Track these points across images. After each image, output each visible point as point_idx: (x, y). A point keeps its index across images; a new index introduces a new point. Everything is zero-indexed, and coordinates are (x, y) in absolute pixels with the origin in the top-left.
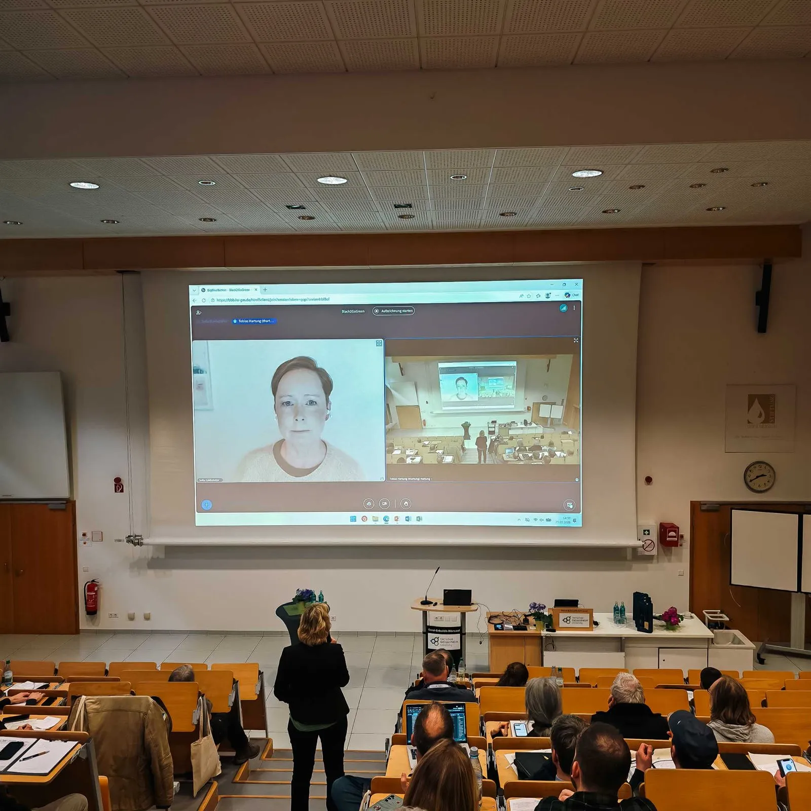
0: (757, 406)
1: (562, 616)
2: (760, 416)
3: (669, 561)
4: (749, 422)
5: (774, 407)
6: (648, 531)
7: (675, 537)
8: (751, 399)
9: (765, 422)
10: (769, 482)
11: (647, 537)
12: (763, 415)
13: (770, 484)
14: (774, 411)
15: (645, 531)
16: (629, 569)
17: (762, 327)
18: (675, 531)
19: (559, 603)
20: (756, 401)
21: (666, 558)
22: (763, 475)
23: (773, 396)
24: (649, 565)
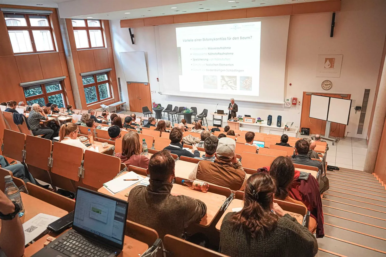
0: (328, 62)
1: (246, 119)
2: (329, 65)
3: (295, 109)
4: (325, 67)
5: (334, 62)
6: (288, 100)
7: (295, 102)
8: (326, 60)
9: (331, 67)
10: (330, 87)
11: (288, 101)
12: (330, 65)
13: (330, 88)
14: (334, 64)
15: (287, 100)
16: (283, 110)
17: (332, 36)
18: (295, 100)
19: (246, 116)
20: (328, 60)
21: (294, 108)
22: (326, 85)
23: (334, 59)
24: (289, 110)
